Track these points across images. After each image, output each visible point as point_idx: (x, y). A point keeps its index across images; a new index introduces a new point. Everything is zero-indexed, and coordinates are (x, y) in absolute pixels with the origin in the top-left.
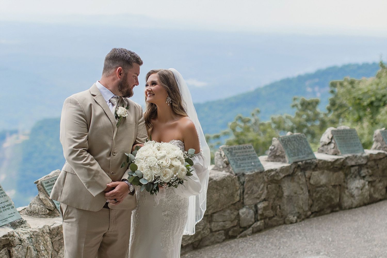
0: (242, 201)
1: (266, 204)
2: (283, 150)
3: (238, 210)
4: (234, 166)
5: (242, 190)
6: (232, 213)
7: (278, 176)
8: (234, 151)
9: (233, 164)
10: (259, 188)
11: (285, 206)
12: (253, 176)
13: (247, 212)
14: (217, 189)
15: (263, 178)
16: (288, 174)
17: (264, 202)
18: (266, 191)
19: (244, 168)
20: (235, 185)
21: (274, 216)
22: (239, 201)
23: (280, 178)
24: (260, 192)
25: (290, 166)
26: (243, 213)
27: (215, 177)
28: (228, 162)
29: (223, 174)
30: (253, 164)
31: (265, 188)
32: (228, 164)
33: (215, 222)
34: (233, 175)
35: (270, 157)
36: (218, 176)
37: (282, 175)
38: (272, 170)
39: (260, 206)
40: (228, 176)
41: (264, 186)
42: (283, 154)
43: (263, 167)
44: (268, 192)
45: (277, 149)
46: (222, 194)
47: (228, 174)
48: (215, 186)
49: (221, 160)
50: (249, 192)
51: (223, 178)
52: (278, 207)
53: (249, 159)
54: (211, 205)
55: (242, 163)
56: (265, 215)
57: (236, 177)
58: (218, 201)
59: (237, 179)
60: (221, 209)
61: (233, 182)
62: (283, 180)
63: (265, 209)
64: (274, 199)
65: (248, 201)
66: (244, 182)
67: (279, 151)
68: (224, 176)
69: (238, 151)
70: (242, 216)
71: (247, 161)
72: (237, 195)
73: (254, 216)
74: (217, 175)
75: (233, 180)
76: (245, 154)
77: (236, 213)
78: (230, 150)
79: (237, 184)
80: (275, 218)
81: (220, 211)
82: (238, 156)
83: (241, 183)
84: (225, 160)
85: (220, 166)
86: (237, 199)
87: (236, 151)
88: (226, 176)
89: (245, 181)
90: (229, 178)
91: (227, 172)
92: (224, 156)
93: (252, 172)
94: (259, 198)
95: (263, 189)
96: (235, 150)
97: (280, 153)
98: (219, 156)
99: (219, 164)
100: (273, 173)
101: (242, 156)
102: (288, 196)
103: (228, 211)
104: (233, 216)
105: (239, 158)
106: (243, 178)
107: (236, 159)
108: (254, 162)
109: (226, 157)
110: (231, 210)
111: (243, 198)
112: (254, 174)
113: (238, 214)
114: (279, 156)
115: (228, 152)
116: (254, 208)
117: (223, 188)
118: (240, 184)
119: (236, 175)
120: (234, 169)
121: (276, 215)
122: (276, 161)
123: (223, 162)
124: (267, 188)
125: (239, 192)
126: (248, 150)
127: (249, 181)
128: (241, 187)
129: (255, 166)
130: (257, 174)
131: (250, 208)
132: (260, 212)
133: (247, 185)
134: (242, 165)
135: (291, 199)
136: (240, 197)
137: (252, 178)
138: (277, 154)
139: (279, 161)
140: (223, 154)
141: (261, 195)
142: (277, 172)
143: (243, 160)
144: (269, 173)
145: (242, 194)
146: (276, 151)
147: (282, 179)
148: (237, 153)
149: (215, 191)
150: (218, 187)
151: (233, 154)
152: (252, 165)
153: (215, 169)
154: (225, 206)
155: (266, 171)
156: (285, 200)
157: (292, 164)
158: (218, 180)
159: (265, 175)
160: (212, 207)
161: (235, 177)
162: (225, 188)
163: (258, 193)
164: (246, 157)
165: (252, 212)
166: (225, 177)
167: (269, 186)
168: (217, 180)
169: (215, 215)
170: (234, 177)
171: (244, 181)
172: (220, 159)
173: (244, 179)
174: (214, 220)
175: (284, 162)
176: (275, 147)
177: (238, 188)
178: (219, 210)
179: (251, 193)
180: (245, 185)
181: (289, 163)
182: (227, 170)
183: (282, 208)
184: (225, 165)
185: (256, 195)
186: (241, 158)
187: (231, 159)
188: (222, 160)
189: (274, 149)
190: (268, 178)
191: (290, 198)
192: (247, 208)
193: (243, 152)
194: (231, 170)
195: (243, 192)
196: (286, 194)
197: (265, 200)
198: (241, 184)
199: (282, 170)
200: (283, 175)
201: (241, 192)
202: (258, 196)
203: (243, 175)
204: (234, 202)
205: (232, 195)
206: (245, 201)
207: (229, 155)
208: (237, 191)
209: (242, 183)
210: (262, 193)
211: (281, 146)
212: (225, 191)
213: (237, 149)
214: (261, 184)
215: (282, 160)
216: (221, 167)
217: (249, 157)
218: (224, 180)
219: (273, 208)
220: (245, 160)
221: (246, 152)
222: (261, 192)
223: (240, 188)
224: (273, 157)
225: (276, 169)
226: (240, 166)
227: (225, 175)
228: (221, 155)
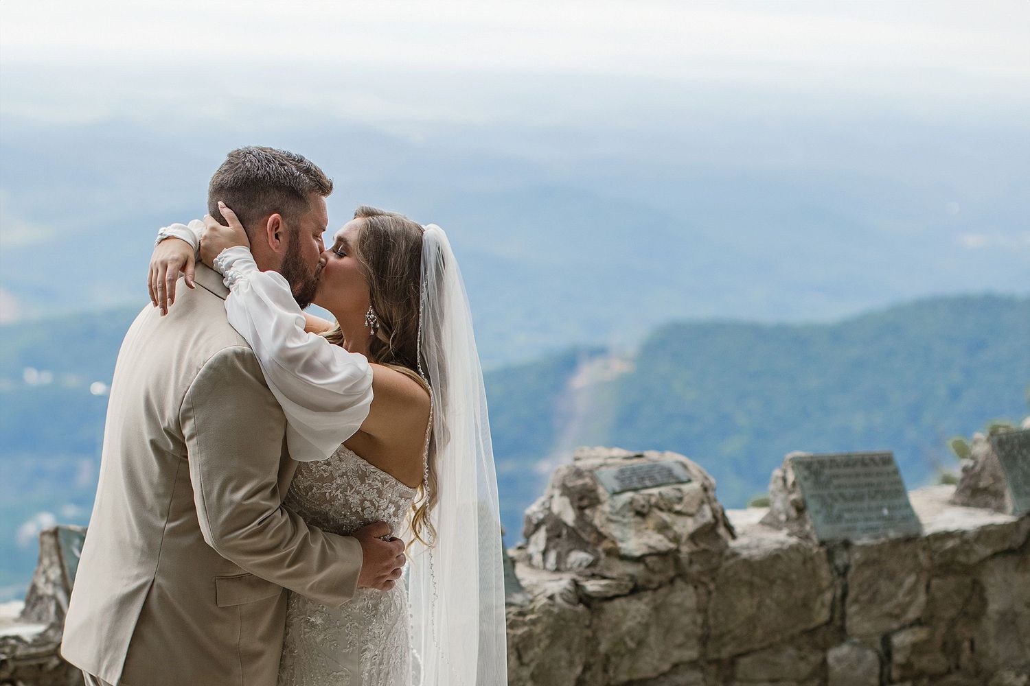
0: (838, 623)
1: (921, 634)
2: (1001, 473)
3: (825, 649)
4: (820, 518)
5: (839, 592)
6: (802, 659)
7: (967, 553)
8: (827, 472)
9: (817, 512)
10: (901, 585)
11: (992, 643)
12: (879, 549)
13: (854, 655)
14: (751, 584)
15: (916, 556)
16: (1007, 545)
17: (916, 629)
18: (922, 598)
19: (850, 525)
20: (814, 573)
21: (949, 672)
22: (828, 623)
23: (974, 559)
24: (901, 597)
25: (1016, 525)
26: (839, 660)
27: (748, 547)
28: (801, 505)
29: (779, 538)
30: (886, 512)
31: (922, 588)
32: (800, 508)
33: (741, 681)
34: (813, 546)
35: (960, 492)
36: (757, 547)
37: (983, 551)
38: (947, 535)
39: (902, 640)
40: (792, 548)
41: (917, 582)
42: (999, 486)
43: (919, 524)
44: (931, 601)
45: (983, 469)
46: (768, 601)
47: (794, 540)
48: (746, 576)
49: (781, 496)
50: (864, 598)
51: (775, 553)
52: (966, 644)
53: (873, 498)
54: (729, 632)
55: (850, 510)
56: (917, 666)
57: (822, 550)
58: (752, 622)
59: (824, 556)
60: (764, 644)
61: (809, 566)
62: (990, 564)
63: (917, 648)
64: (953, 623)
65: (858, 623)
66: (847, 567)
67: (986, 474)
68: (777, 546)
69: (842, 471)
70: (836, 669)
71: (865, 504)
72: (823, 605)
73: (877, 670)
74: (755, 543)
75: (808, 559)
76: (863, 480)
77: (815, 658)
78: (816, 466)
79: (824, 572)
80: (953, 678)
81: (763, 649)
82: (839, 487)
83: (836, 568)
84: (793, 497)
85: (780, 513)
86: (824, 615)
87: (835, 471)
88: (786, 547)
89: (852, 562)
90: (793, 555)
91: (790, 535)
92: (794, 484)
93: (876, 538)
94: (897, 617)
95: (913, 590)
96: (831, 467)
97: (991, 481)
98: (780, 483)
99: (778, 510)
100: (950, 544)
101: (854, 486)
102: (1002, 614)
103: (791, 651)
104: (805, 669)
105: (842, 495)
106: (845, 555)
107: (831, 496)
108: (889, 509)
109: (798, 489)
110: (799, 649)
111: (843, 616)
112: (883, 544)
113: (824, 662)
114: (985, 490)
115: (806, 473)
116: (878, 646)
117: (772, 583)
118: (832, 572)
119: (822, 543)
120: (818, 527)
121: (958, 667)
122: (978, 506)
123: (788, 504)
124: (928, 587)
125: (828, 596)
126: (874, 469)
127: (865, 564)
128: (839, 581)
129: (889, 519)
130: (895, 543)
131: (865, 643)
132: (899, 658)
133: (855, 579)
134: (847, 516)
135: (1013, 623)
136: (832, 610)
137: (876, 555)
138: (982, 484)
139: (985, 506)
140: (791, 478)
141: (904, 608)
142: (966, 542)
143: (853, 498)
144: (937, 545)
145: (838, 604)
146: (978, 476)
147: (983, 562)
148: (836, 476)
149: (744, 590)
150: (757, 580)
151: (823, 478)
152: (882, 518)
153: (768, 520)
154: (778, 637)
155: (928, 538)
156: (989, 625)
157: (1022, 519)
158: (757, 558)
159: (924, 549)
160: (734, 639)
161: (818, 552)
162: (779, 581)
163: (894, 602)
164: (865, 490)
165: (871, 656)
166: (781, 549)
167: (935, 582)
168: (751, 557)
169: (744, 662)
170: (815, 550)
171: (847, 562)
172: (780, 491)
173: (849, 559)
174: (740, 676)
175: (1000, 509)
176: (976, 463)
177: (825, 584)
178: (757, 646)
179: (872, 601)
180: (849, 575)
181: (1013, 514)
182: (796, 528)
183: (977, 646)
184: (793, 513)
185: (888, 607)
186: (849, 492)
187: (812, 496)
188: (786, 498)
189: (973, 468)
190: (931, 558)
191: (1009, 620)
192: (854, 644)
193: (857, 475)
194: (808, 527)
195: (844, 595)
196: (995, 606)
197: (918, 622)
198: (835, 574)
199: (984, 533)
200: (989, 551)
201: (834, 598)
202: (897, 611)
203: (847, 544)
204: (812, 625)
205: (806, 605)
206: (848, 624)
207: (808, 484)
208: (821, 592)
209: (842, 569)
210: (910, 603)
211: (995, 459)
212: (779, 592)
213: (838, 466)
214: (909, 574)
215: (994, 502)
216: (783, 517)
217: (877, 492)
218: (775, 557)
219: (950, 648)
220: (860, 498)
221: (867, 475)
222: (908, 599)
223: (832, 585)
224: (968, 492)
225: (964, 533)
226: (839, 518)
227: (782, 543)
228: (784, 480)
